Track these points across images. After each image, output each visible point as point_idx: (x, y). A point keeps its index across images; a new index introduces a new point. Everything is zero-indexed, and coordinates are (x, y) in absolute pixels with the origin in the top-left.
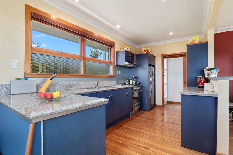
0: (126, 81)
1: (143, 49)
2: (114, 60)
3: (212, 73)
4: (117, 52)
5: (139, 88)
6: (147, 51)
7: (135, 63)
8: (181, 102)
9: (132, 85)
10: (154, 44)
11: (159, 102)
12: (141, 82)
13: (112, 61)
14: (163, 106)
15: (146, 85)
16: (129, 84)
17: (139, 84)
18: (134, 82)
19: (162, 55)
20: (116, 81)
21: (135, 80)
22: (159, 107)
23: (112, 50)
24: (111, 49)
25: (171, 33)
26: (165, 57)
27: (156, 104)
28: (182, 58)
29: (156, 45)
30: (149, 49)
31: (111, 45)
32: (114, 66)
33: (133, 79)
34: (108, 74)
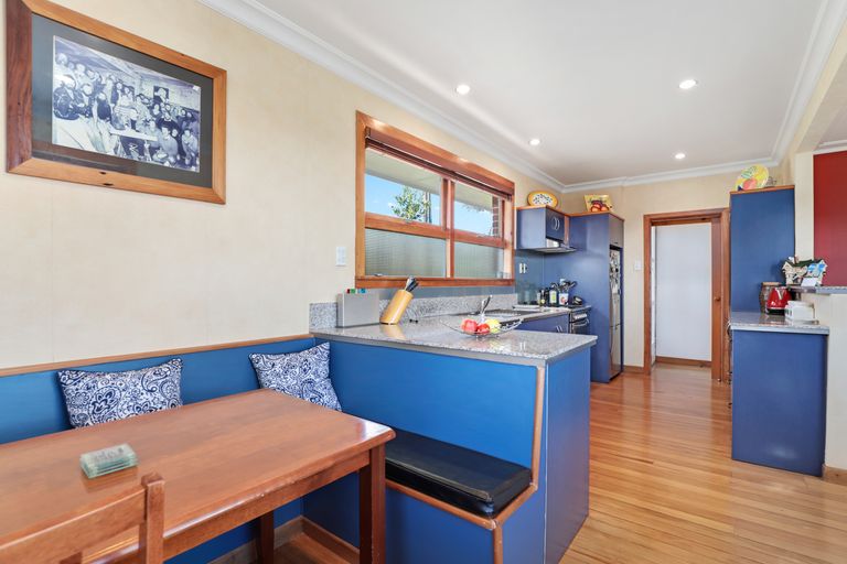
0: (539, 295)
1: (587, 198)
2: (512, 233)
3: (809, 274)
4: (519, 211)
5: (585, 315)
6: (600, 203)
7: (566, 239)
8: (710, 360)
9: (557, 305)
10: (619, 184)
11: (634, 357)
12: (586, 298)
13: (508, 237)
14: (644, 373)
15: (602, 308)
16: (548, 304)
17: (580, 303)
18: (564, 297)
19: (645, 217)
20: (517, 295)
21: (565, 292)
22: (635, 371)
23: (508, 204)
24: (503, 202)
25: (680, 156)
26: (654, 221)
27: (625, 364)
28: (708, 226)
29: (626, 184)
30: (604, 197)
31: (504, 191)
32: (513, 250)
33: (560, 289)
34: (499, 276)
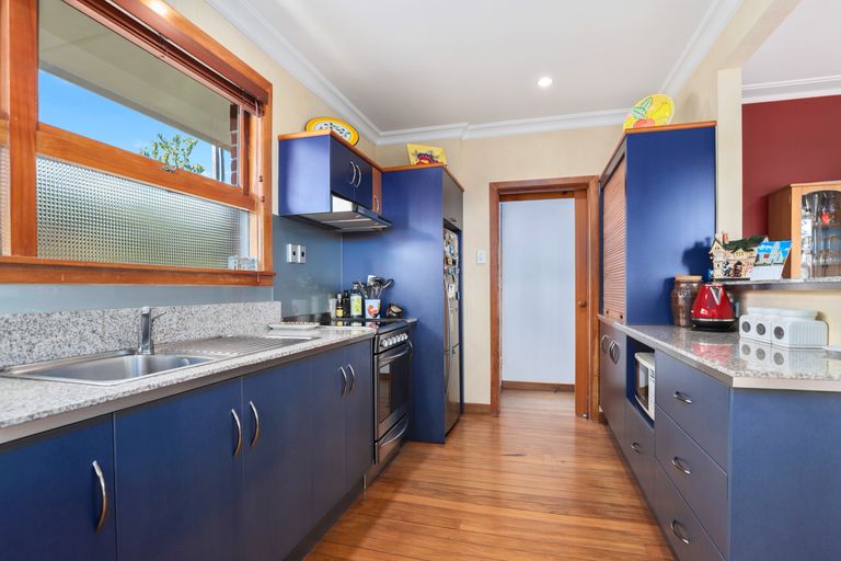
0: (332, 302)
1: (412, 149)
3: (762, 260)
5: (404, 337)
6: (430, 158)
7: (377, 208)
9: (362, 320)
10: (458, 134)
11: (477, 391)
12: (409, 306)
14: (493, 410)
15: (432, 323)
16: (348, 319)
17: (399, 315)
18: (374, 305)
19: (491, 184)
21: (376, 298)
22: (478, 411)
25: (545, 82)
26: (505, 193)
27: (466, 401)
29: (466, 136)
30: (436, 152)
32: (268, 219)
33: (366, 291)
